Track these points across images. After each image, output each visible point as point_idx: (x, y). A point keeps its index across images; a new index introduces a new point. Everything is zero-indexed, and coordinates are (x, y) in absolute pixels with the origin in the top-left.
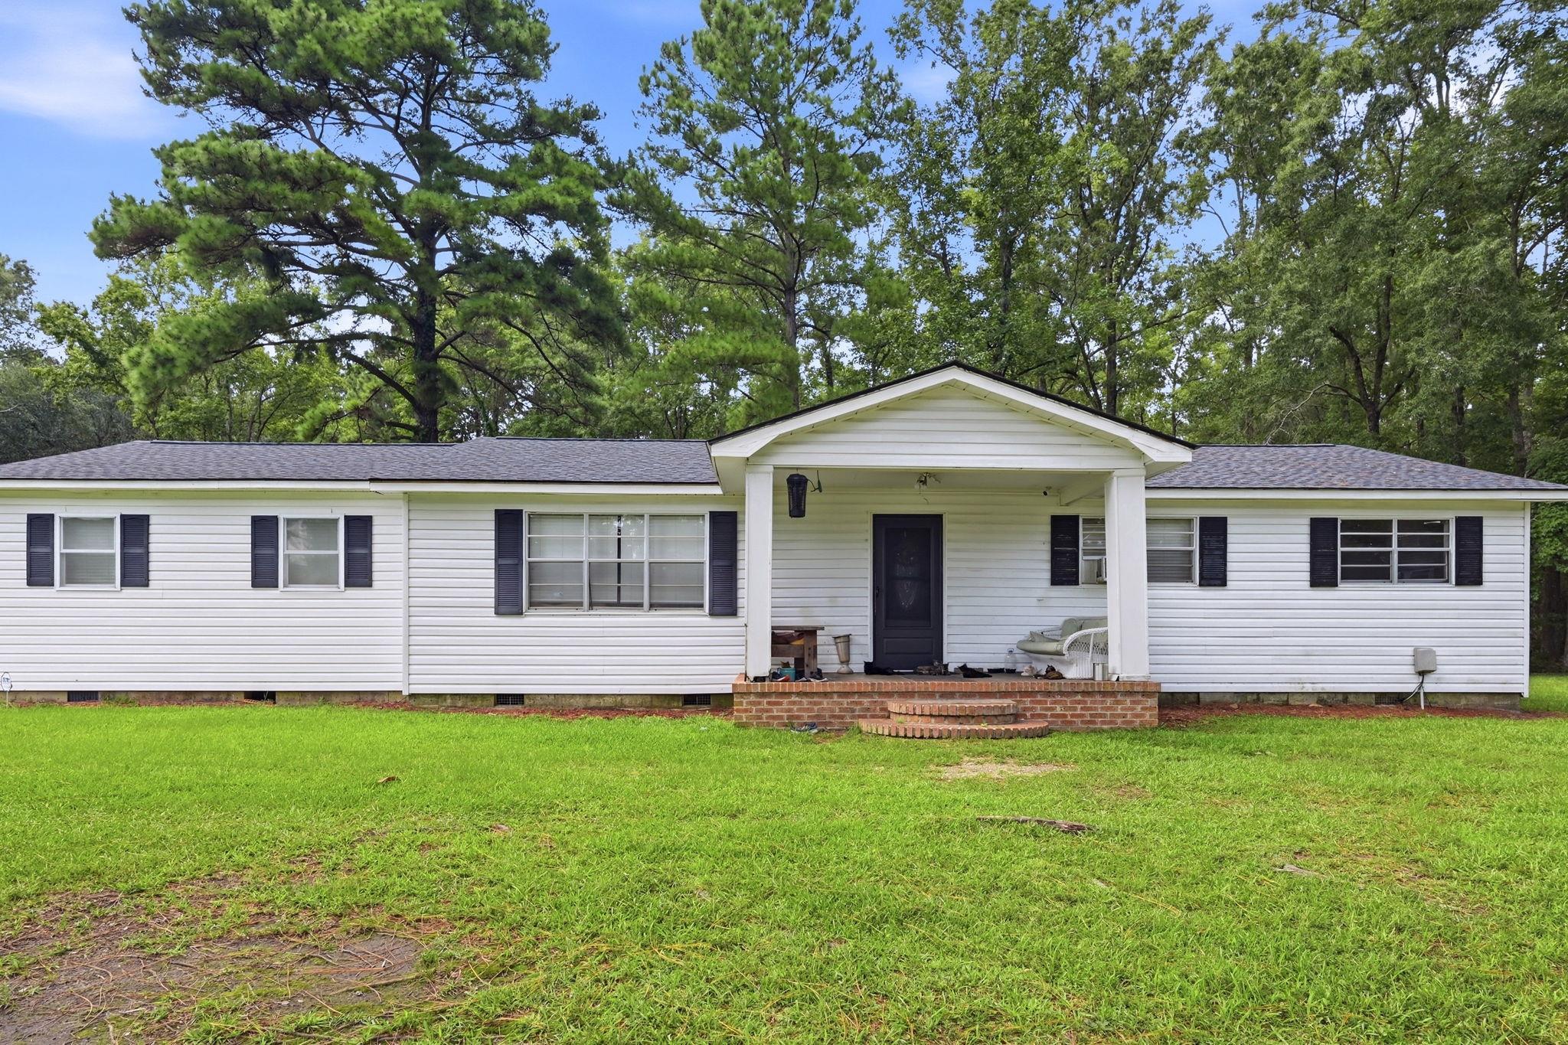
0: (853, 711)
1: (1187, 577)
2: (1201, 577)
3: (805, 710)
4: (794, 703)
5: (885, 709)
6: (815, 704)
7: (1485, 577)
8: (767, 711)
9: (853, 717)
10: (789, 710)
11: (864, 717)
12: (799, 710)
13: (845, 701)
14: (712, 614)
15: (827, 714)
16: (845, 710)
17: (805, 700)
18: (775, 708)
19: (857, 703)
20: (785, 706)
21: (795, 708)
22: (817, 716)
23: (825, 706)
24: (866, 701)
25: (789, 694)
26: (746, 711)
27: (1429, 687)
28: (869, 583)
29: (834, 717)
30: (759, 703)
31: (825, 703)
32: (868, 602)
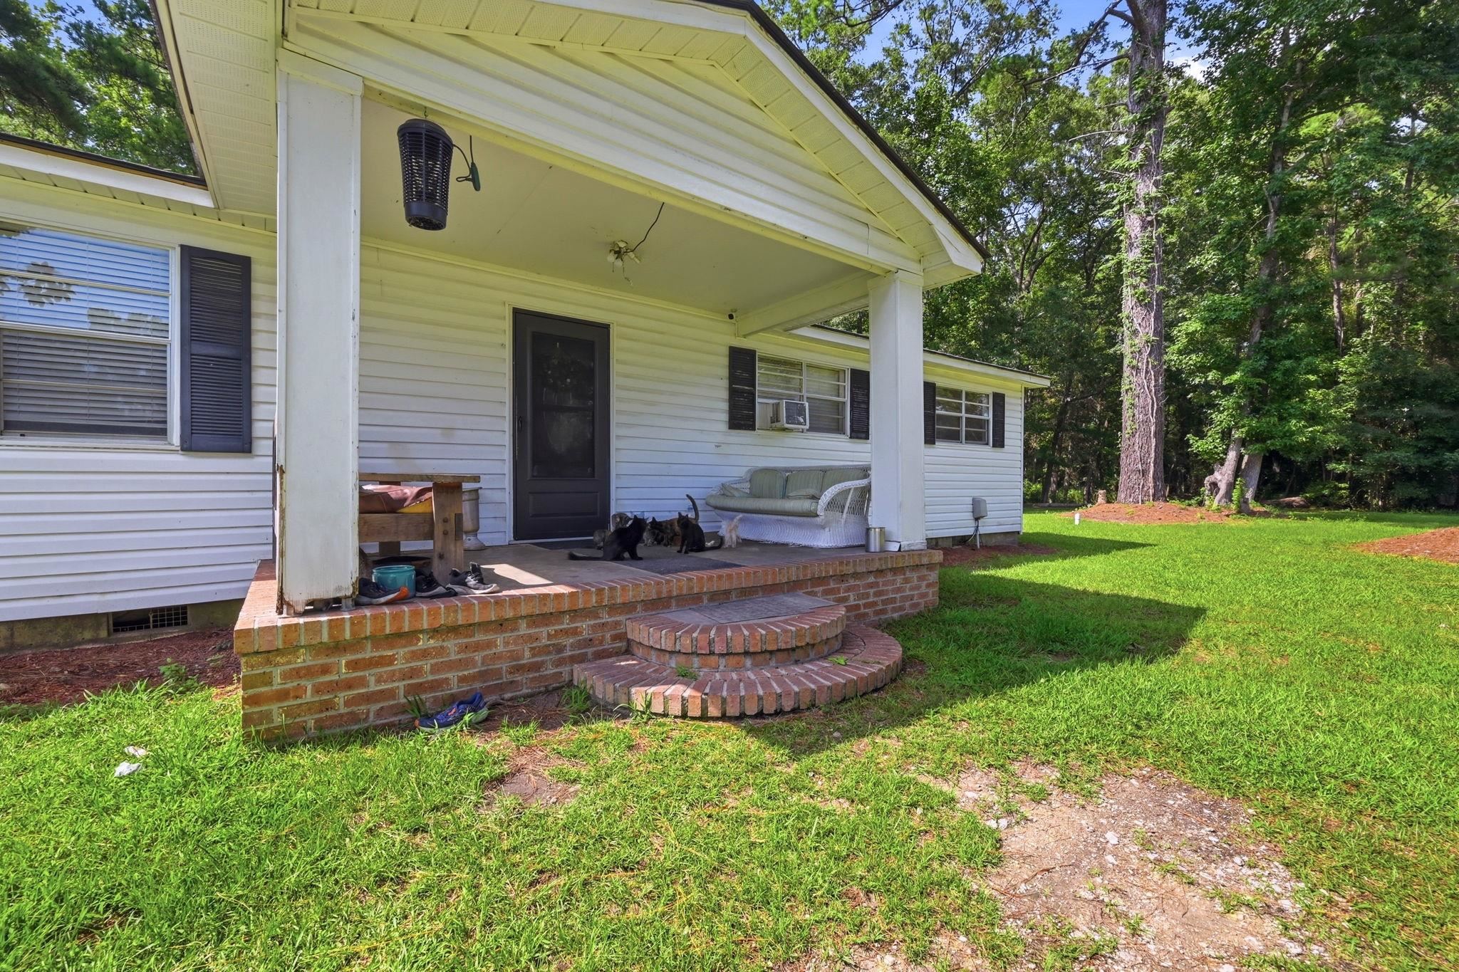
0: (560, 649)
1: (839, 429)
2: (852, 430)
3: (451, 666)
4: (425, 654)
5: (621, 637)
6: (477, 647)
7: (1006, 442)
8: (349, 685)
9: (560, 663)
10: (414, 672)
11: (581, 659)
12: (435, 669)
13: (543, 631)
14: (188, 447)
15: (504, 666)
16: (545, 650)
17: (452, 644)
18: (370, 675)
19: (566, 632)
20: (399, 665)
21: (427, 665)
22: (482, 675)
23: (500, 648)
24: (585, 625)
25: (412, 635)
26: (282, 695)
27: (982, 530)
28: (507, 411)
29: (519, 669)
30: (325, 670)
31: (500, 642)
32: (507, 439)
